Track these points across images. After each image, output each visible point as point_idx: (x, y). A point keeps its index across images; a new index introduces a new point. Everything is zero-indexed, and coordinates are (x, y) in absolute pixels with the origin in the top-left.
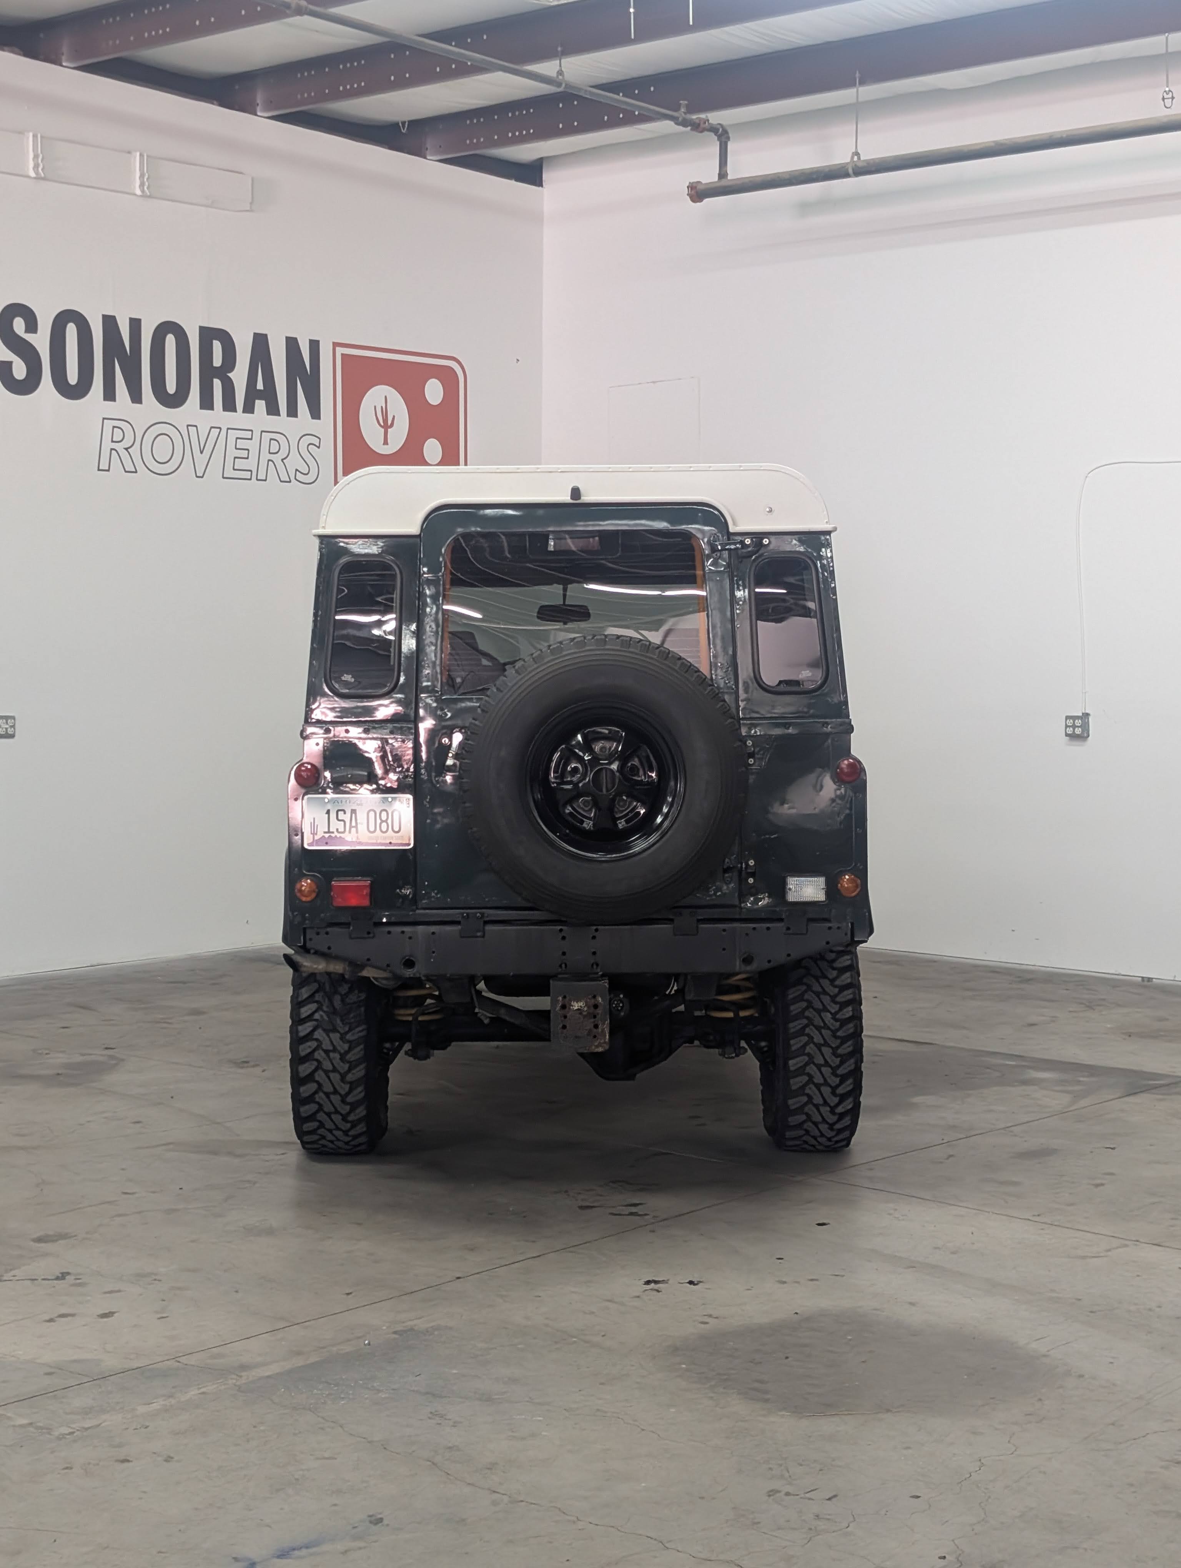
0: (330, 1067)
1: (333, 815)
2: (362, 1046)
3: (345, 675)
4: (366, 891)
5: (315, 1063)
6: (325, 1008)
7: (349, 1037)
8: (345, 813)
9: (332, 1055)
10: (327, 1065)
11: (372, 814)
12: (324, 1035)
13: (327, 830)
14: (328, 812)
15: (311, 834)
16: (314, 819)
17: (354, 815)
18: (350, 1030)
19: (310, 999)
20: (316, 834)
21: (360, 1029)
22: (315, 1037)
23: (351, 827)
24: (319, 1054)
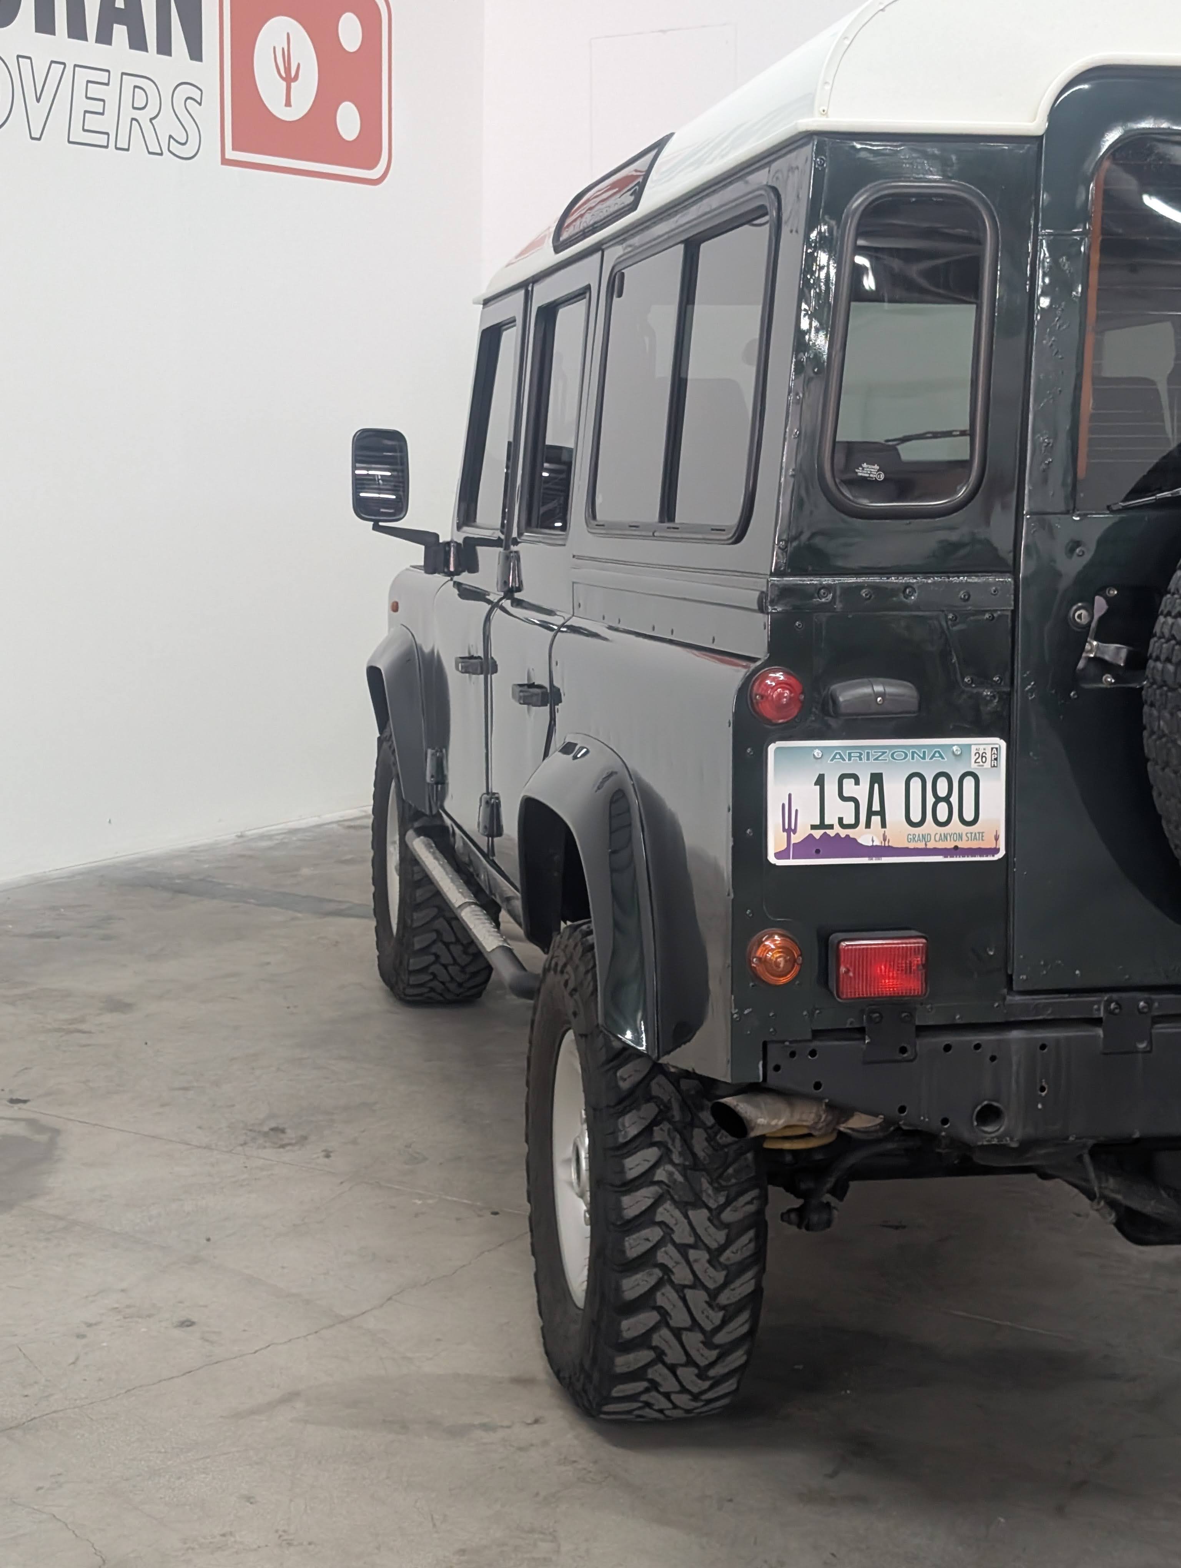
0: (688, 1279)
1: (831, 788)
2: (751, 1233)
3: (865, 465)
4: (918, 960)
5: (658, 1273)
6: (677, 1159)
7: (728, 1216)
8: (857, 782)
9: (693, 1254)
10: (682, 1275)
11: (916, 783)
12: (677, 1213)
13: (818, 823)
14: (820, 781)
15: (784, 830)
16: (790, 795)
17: (876, 786)
18: (728, 1203)
19: (644, 1138)
20: (795, 832)
21: (747, 1197)
22: (658, 1218)
23: (870, 813)
24: (666, 1253)
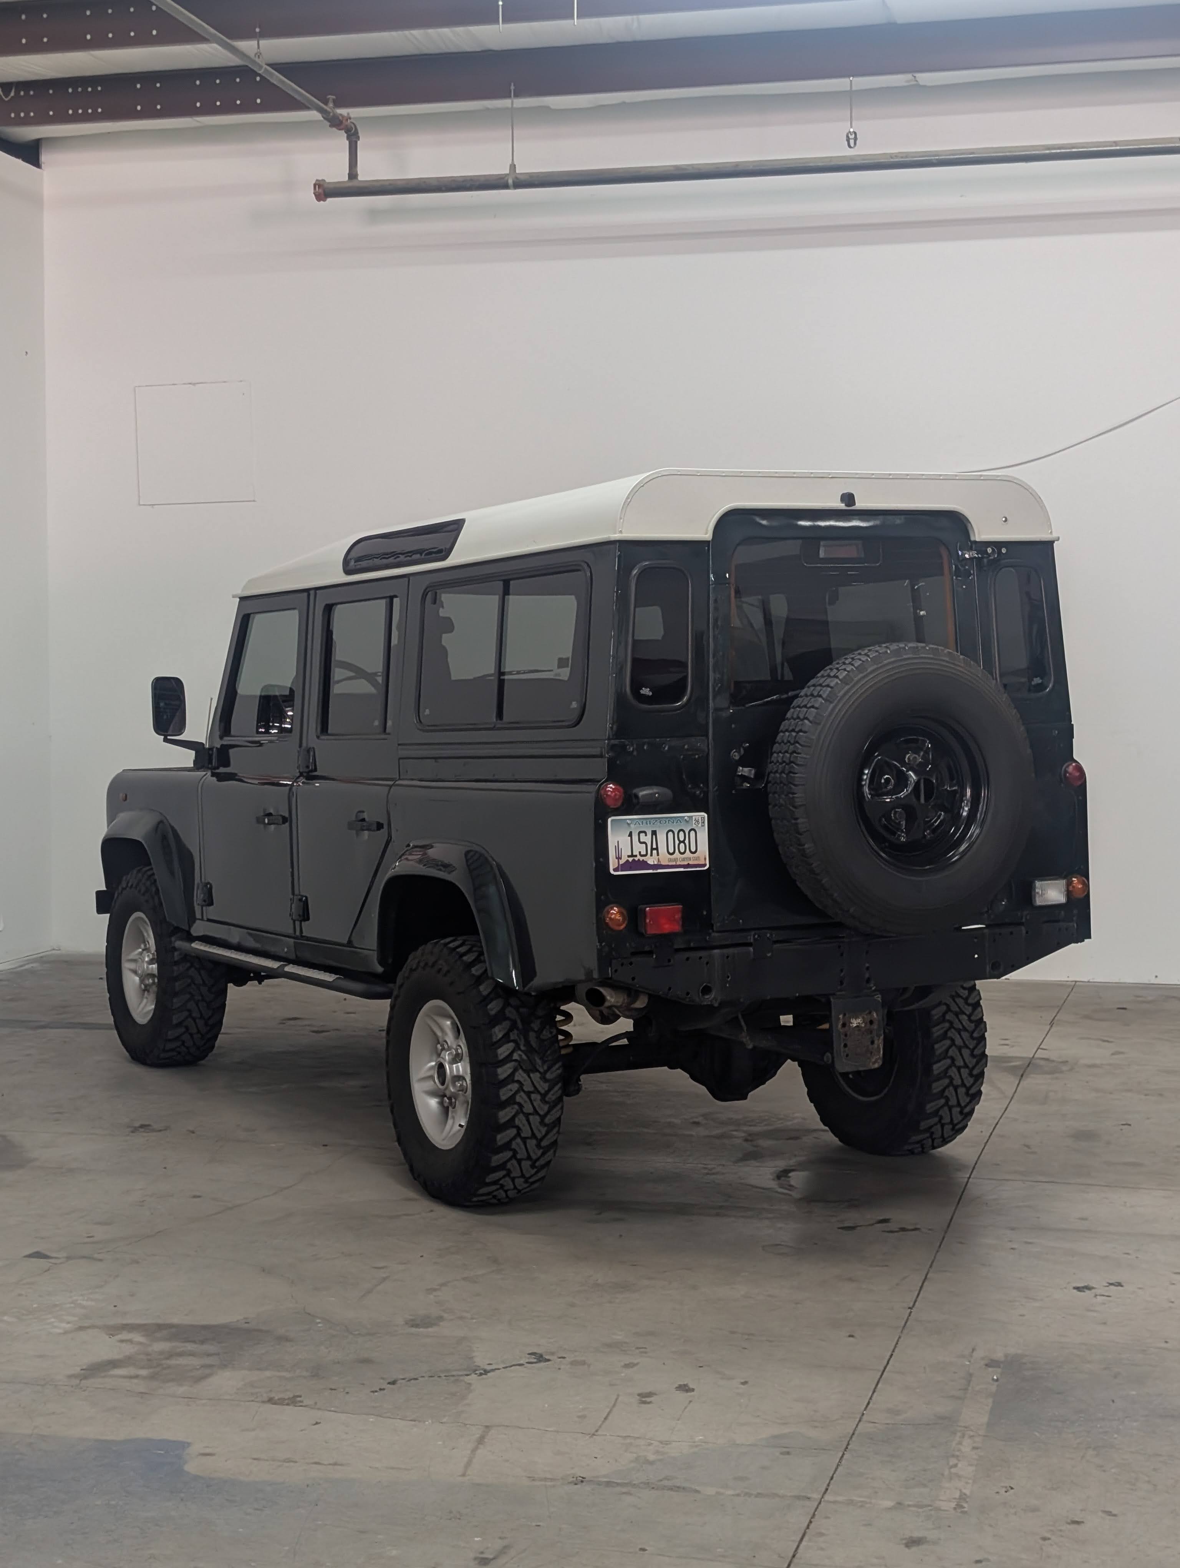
0: (531, 1110)
1: (635, 838)
2: (560, 1085)
3: (643, 689)
4: (678, 916)
5: (516, 1107)
6: (523, 1048)
7: (549, 1076)
8: (646, 835)
9: (533, 1096)
10: (528, 1108)
11: (670, 834)
12: (525, 1075)
13: (630, 854)
14: (630, 835)
15: (616, 858)
16: (618, 842)
17: (654, 836)
18: (549, 1068)
19: (506, 1039)
20: (621, 859)
21: (557, 1066)
22: (516, 1078)
23: (652, 849)
24: (520, 1096)
